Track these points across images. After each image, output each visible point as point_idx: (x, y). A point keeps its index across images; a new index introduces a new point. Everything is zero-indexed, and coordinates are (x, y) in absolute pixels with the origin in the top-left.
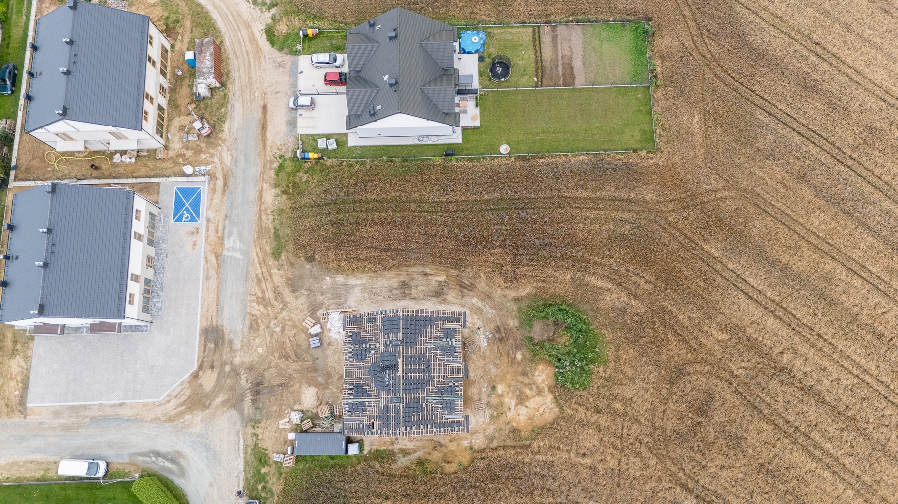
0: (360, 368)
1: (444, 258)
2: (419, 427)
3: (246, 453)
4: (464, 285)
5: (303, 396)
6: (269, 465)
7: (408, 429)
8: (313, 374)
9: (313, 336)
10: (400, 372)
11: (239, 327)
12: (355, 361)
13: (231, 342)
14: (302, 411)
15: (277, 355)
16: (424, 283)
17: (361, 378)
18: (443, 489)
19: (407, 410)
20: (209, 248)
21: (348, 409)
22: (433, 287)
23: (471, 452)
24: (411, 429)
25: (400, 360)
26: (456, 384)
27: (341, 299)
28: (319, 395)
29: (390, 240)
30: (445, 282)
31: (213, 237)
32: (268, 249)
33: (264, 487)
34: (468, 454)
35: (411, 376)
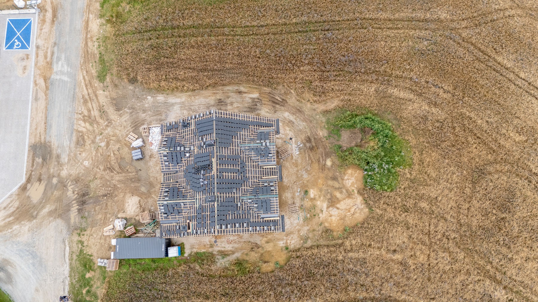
0: (177, 172)
1: (257, 76)
2: (235, 226)
3: (71, 259)
4: (276, 101)
5: (127, 205)
6: (94, 270)
7: (223, 227)
8: (137, 184)
9: (134, 149)
10: (214, 171)
11: (66, 143)
12: (170, 165)
13: (58, 156)
14: (126, 219)
15: (102, 168)
16: (239, 100)
17: (177, 182)
18: (260, 288)
19: (222, 208)
20: (38, 72)
21: (163, 211)
22: (247, 103)
23: (286, 252)
24: (227, 227)
25: (214, 160)
26: (271, 184)
27: (161, 116)
28: (141, 203)
29: (207, 61)
30: (258, 99)
31: (42, 62)
32: (94, 72)
33: (88, 292)
34: (284, 254)
35: (226, 175)
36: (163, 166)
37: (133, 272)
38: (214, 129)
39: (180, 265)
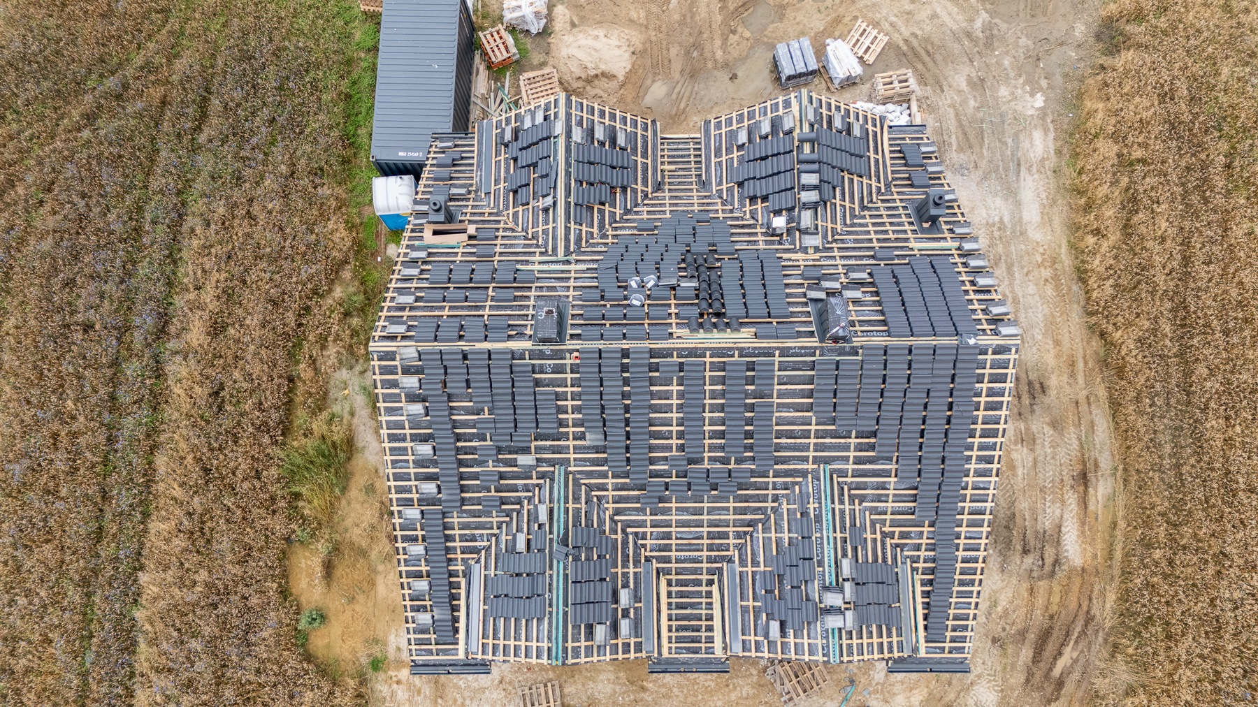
0: (704, 185)
1: (1171, 563)
2: (424, 439)
4: (1051, 647)
5: (601, 32)
7: (411, 382)
8: (677, 66)
9: (820, 52)
10: (686, 338)
12: (735, 155)
14: (545, 32)
16: (1048, 473)
17: (659, 187)
18: (224, 544)
19: (501, 373)
21: (528, 124)
22: (1033, 511)
23: (364, 660)
24: (412, 398)
25: (744, 337)
26: (624, 626)
27: (960, 149)
28: (604, 83)
29: (1226, 333)
30: (1057, 562)
34: (354, 651)
35: (667, 395)
36: (729, 122)
37: (349, 62)
38: (911, 341)
39: (351, 227)
